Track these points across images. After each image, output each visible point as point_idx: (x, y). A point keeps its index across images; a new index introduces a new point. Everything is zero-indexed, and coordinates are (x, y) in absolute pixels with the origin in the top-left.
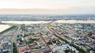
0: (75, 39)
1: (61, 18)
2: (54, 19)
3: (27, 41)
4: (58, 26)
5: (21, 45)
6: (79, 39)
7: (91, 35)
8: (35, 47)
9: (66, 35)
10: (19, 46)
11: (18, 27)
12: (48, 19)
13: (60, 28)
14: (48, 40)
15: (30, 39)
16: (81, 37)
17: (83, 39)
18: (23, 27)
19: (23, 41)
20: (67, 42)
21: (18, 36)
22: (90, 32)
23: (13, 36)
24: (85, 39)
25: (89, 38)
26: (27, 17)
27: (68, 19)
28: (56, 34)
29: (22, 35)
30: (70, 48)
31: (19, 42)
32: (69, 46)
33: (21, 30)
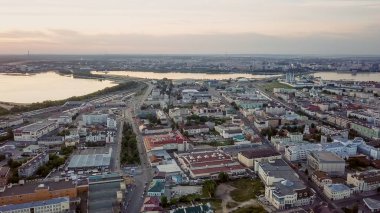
1: (329, 67)
2: (301, 68)
3: (175, 121)
4: (316, 88)
5: (154, 131)
8: (209, 140)
9: (352, 114)
10: (144, 134)
11: (147, 86)
12: (271, 68)
13: (325, 92)
14: (267, 122)
15: (189, 118)
18: (164, 87)
19: (163, 122)
20: (353, 134)
21: (143, 108)
23: (124, 106)
26: (180, 61)
27: (367, 68)
28: (303, 109)
29: (158, 107)
30: (374, 153)
31: (147, 122)
32: (367, 147)
33: (156, 93)
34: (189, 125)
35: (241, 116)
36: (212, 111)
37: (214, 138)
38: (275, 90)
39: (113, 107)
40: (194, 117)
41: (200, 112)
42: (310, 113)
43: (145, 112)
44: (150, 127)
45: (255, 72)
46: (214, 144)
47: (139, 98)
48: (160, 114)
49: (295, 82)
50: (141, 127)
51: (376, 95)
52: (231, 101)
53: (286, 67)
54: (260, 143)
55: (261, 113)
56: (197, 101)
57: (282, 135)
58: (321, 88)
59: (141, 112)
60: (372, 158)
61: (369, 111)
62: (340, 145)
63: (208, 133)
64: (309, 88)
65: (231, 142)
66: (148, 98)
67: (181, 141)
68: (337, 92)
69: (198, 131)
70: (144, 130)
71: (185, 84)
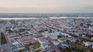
0: (68, 28)
1: (53, 16)
2: (46, 16)
3: (16, 31)
4: (50, 20)
5: (10, 34)
6: (72, 28)
7: (83, 25)
8: (26, 35)
9: (58, 26)
11: (7, 22)
12: (40, 16)
13: (52, 21)
14: (40, 29)
15: (20, 30)
16: (73, 27)
17: (75, 28)
18: (12, 22)
19: (13, 31)
20: (58, 30)
22: (82, 23)
24: (77, 28)
25: (81, 27)
27: (60, 16)
28: (48, 25)
29: (11, 27)
30: (63, 34)
31: (8, 32)
32: (61, 33)
33: (10, 24)
34: (20, 32)
35: (34, 28)
36: (26, 27)
37: (27, 34)
38: (41, 21)
41: (23, 28)
42: (49, 26)
43: (7, 29)
45: (36, 17)
46: (27, 36)
47: (5, 25)
48: (12, 29)
49: (45, 19)
50: (6, 33)
51: (62, 22)
52: (31, 24)
53: (43, 16)
54: (39, 34)
55: (38, 27)
56: (22, 25)
57: (44, 32)
58: (51, 20)
59: (6, 29)
60: (62, 35)
61: (61, 25)
62: (56, 33)
63: (26, 33)
64: (49, 21)
65: (32, 35)
66: (8, 25)
67: (18, 36)
68: (54, 21)
69: (23, 33)
70: (7, 34)
71: (18, 21)
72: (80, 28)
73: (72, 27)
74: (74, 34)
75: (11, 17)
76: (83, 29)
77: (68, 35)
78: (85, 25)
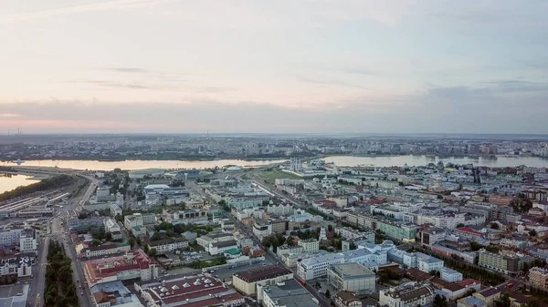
0: (436, 221)
1: (343, 149)
2: (307, 150)
3: (135, 233)
4: (328, 177)
5: (100, 253)
6: (460, 226)
7: (529, 206)
8: (188, 260)
9: (378, 210)
10: (85, 259)
11: (87, 183)
12: (270, 152)
13: (341, 182)
14: (270, 227)
15: (157, 229)
16: (469, 216)
17: (484, 225)
18: (116, 182)
19: (114, 237)
20: (380, 237)
21: (82, 217)
22: (522, 196)
23: (50, 215)
24: (495, 226)
25: (517, 219)
26: (140, 143)
27: (385, 150)
28: (315, 205)
29: (106, 213)
30: (408, 259)
31: (88, 238)
32: (398, 253)
33: (104, 192)
34: (156, 240)
35: (234, 220)
36: (192, 215)
37: (196, 255)
38: (278, 181)
39: (30, 216)
40: (165, 226)
41: (173, 218)
42: (325, 211)
43: (86, 222)
44: (93, 246)
45: (249, 158)
46: (196, 265)
47: (76, 200)
48: (110, 225)
49: (302, 171)
50: (79, 248)
51: (401, 184)
52: (218, 199)
53: (288, 152)
54: (263, 258)
55: (260, 214)
56: (169, 202)
57: (292, 244)
58: (336, 177)
59: (79, 223)
60: (405, 267)
61: (396, 205)
62: (366, 252)
63: (187, 250)
64: (321, 177)
65: (221, 259)
66: (90, 200)
67: (145, 266)
68: (355, 181)
69: (171, 247)
70: (83, 251)
71: (148, 177)
72: (512, 227)
73: (460, 219)
74: (477, 260)
75: (112, 156)
76: (533, 233)
77: (439, 265)
78: (542, 207)
